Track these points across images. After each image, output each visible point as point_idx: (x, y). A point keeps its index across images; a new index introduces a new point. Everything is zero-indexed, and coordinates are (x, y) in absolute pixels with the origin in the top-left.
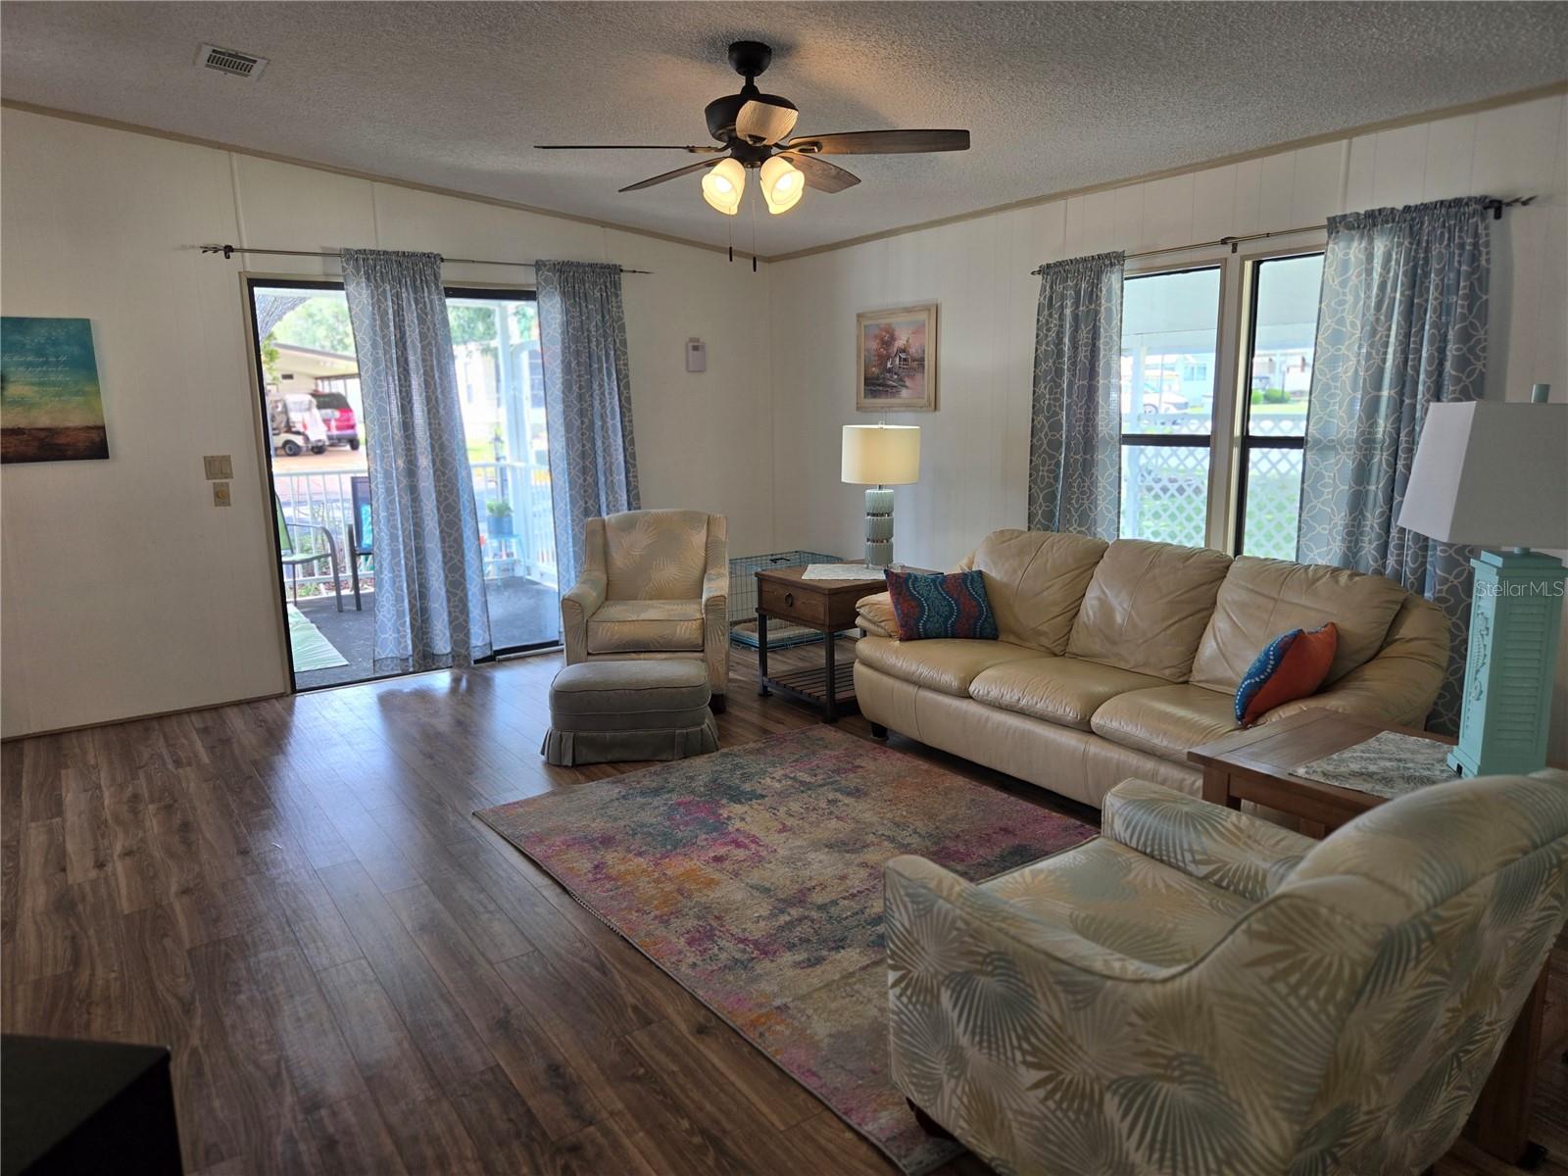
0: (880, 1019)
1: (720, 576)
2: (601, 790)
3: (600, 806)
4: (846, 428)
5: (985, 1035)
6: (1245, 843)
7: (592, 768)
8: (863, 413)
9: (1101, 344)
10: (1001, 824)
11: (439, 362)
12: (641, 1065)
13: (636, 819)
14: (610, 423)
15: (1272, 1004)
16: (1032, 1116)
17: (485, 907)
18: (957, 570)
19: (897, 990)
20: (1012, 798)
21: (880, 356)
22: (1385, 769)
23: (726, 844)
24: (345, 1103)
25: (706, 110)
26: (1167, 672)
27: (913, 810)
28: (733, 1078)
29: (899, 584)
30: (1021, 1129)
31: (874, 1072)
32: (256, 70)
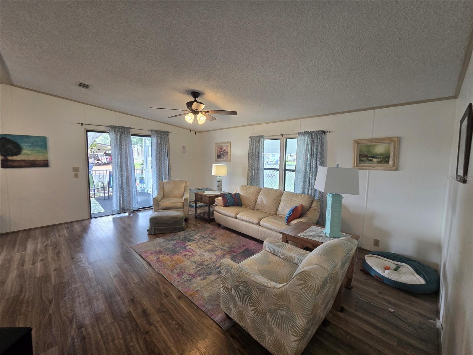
0: (218, 291)
1: (187, 193)
2: (159, 240)
3: (159, 244)
4: (213, 165)
5: (241, 299)
6: (291, 251)
7: (158, 235)
8: (216, 162)
9: (260, 151)
10: (243, 244)
11: (128, 149)
12: (165, 308)
13: (167, 247)
14: (165, 162)
15: (302, 294)
16: (251, 317)
17: (131, 270)
18: (234, 193)
19: (223, 289)
20: (245, 238)
21: (220, 151)
22: (314, 234)
23: (187, 252)
24: (89, 326)
25: (187, 103)
26: (273, 213)
27: (226, 242)
28: (186, 309)
29: (223, 196)
30: (249, 320)
31: (217, 305)
32: (90, 88)
